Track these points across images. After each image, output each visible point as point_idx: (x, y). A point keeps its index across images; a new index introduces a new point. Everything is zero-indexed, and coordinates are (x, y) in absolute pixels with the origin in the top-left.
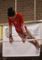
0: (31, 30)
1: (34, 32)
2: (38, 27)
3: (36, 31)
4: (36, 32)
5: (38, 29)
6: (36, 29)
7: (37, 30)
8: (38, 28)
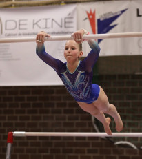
0: (53, 20)
1: (61, 26)
2: (70, 14)
3: (65, 22)
4: (65, 27)
5: (72, 18)
6: (65, 18)
7: (67, 20)
8: (70, 17)
